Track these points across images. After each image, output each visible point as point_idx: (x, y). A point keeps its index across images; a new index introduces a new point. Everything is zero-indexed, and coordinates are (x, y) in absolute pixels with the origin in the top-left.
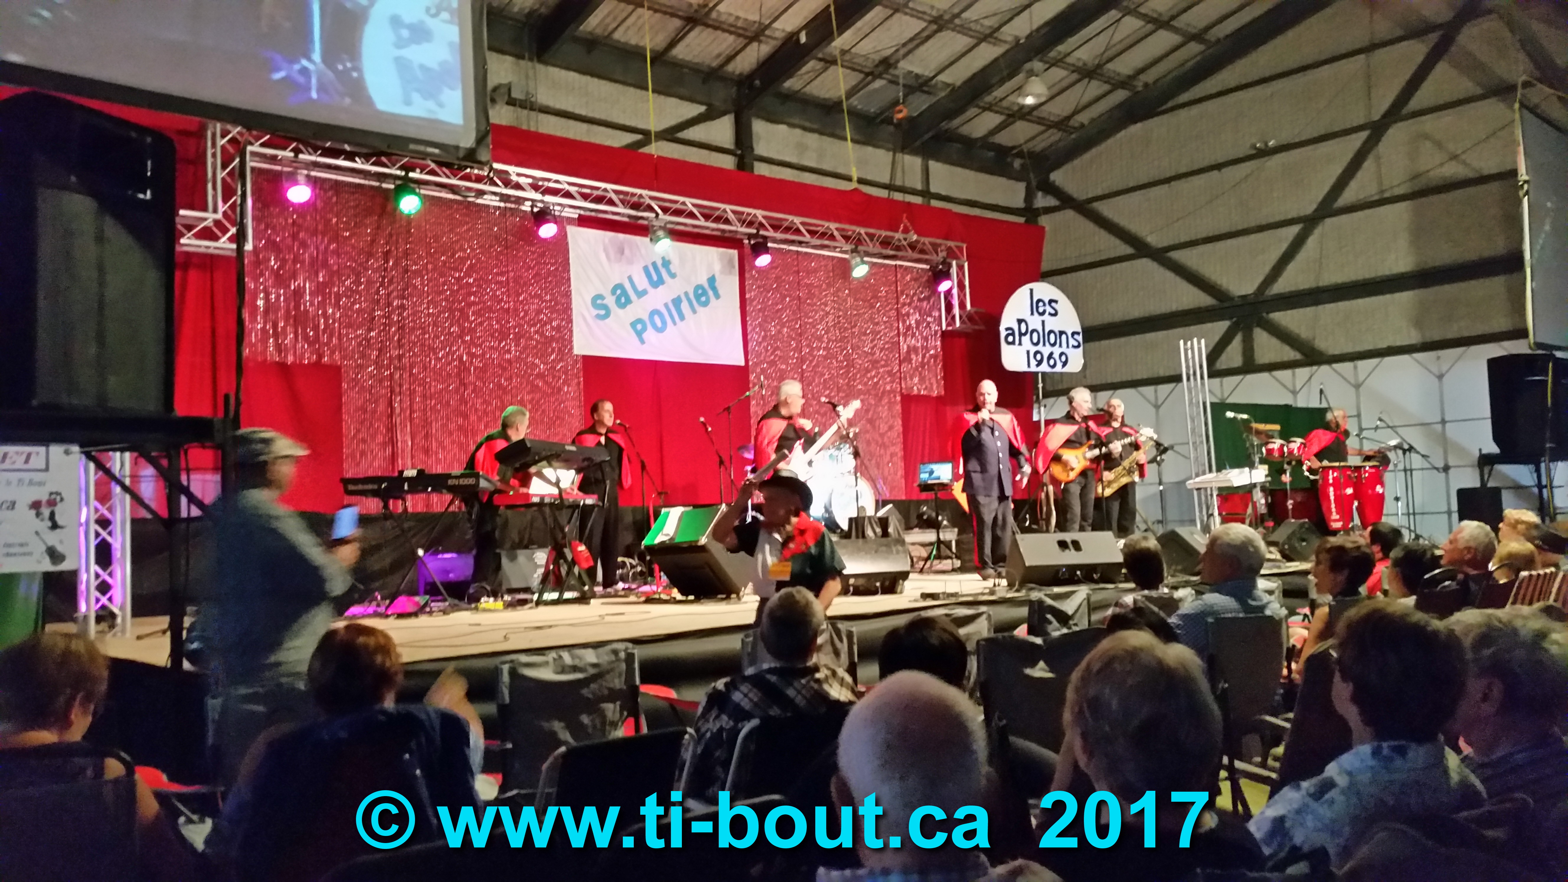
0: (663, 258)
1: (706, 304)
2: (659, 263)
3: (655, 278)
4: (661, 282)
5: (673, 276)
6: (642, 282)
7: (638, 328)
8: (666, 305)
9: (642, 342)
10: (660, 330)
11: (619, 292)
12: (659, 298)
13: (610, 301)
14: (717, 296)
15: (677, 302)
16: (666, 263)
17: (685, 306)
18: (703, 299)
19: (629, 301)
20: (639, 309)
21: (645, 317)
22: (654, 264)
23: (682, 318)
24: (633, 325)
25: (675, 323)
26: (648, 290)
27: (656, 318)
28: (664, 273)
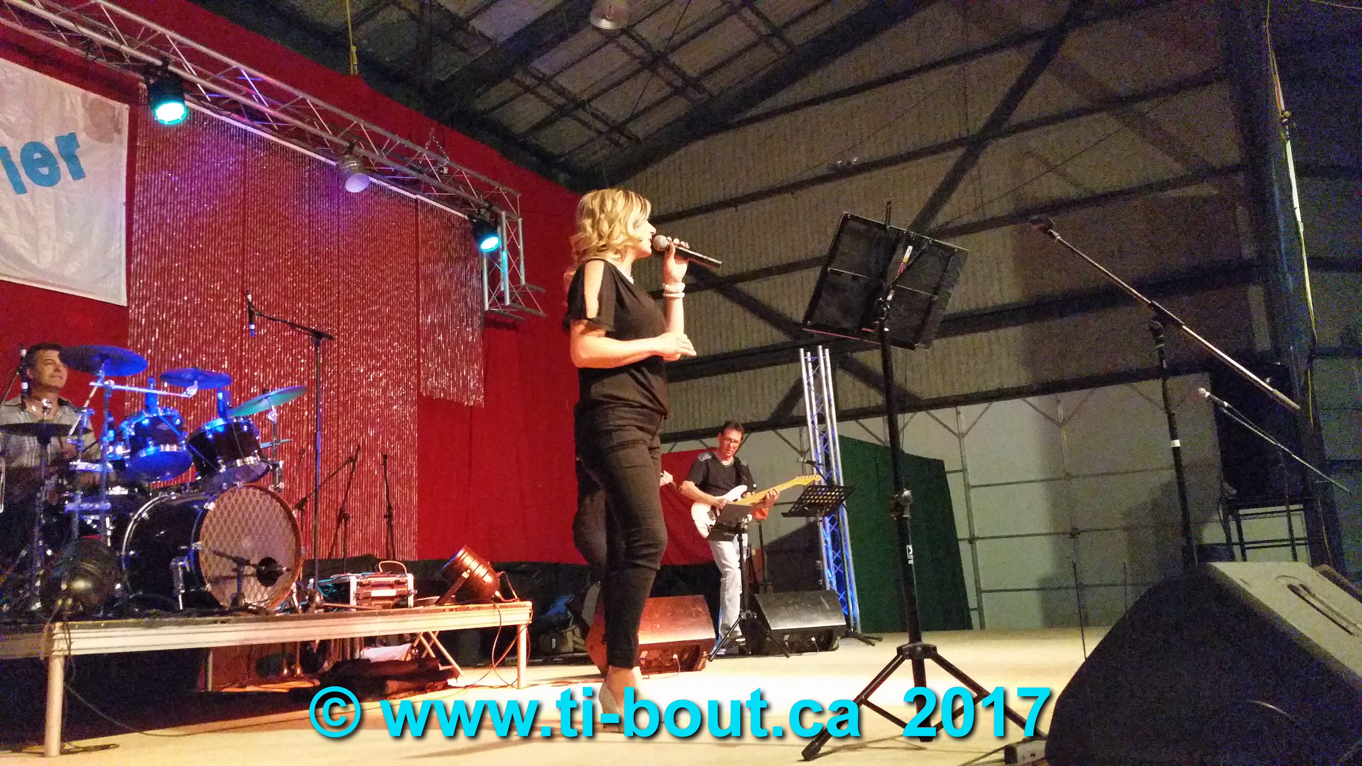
1: (48, 181)
18: (44, 170)
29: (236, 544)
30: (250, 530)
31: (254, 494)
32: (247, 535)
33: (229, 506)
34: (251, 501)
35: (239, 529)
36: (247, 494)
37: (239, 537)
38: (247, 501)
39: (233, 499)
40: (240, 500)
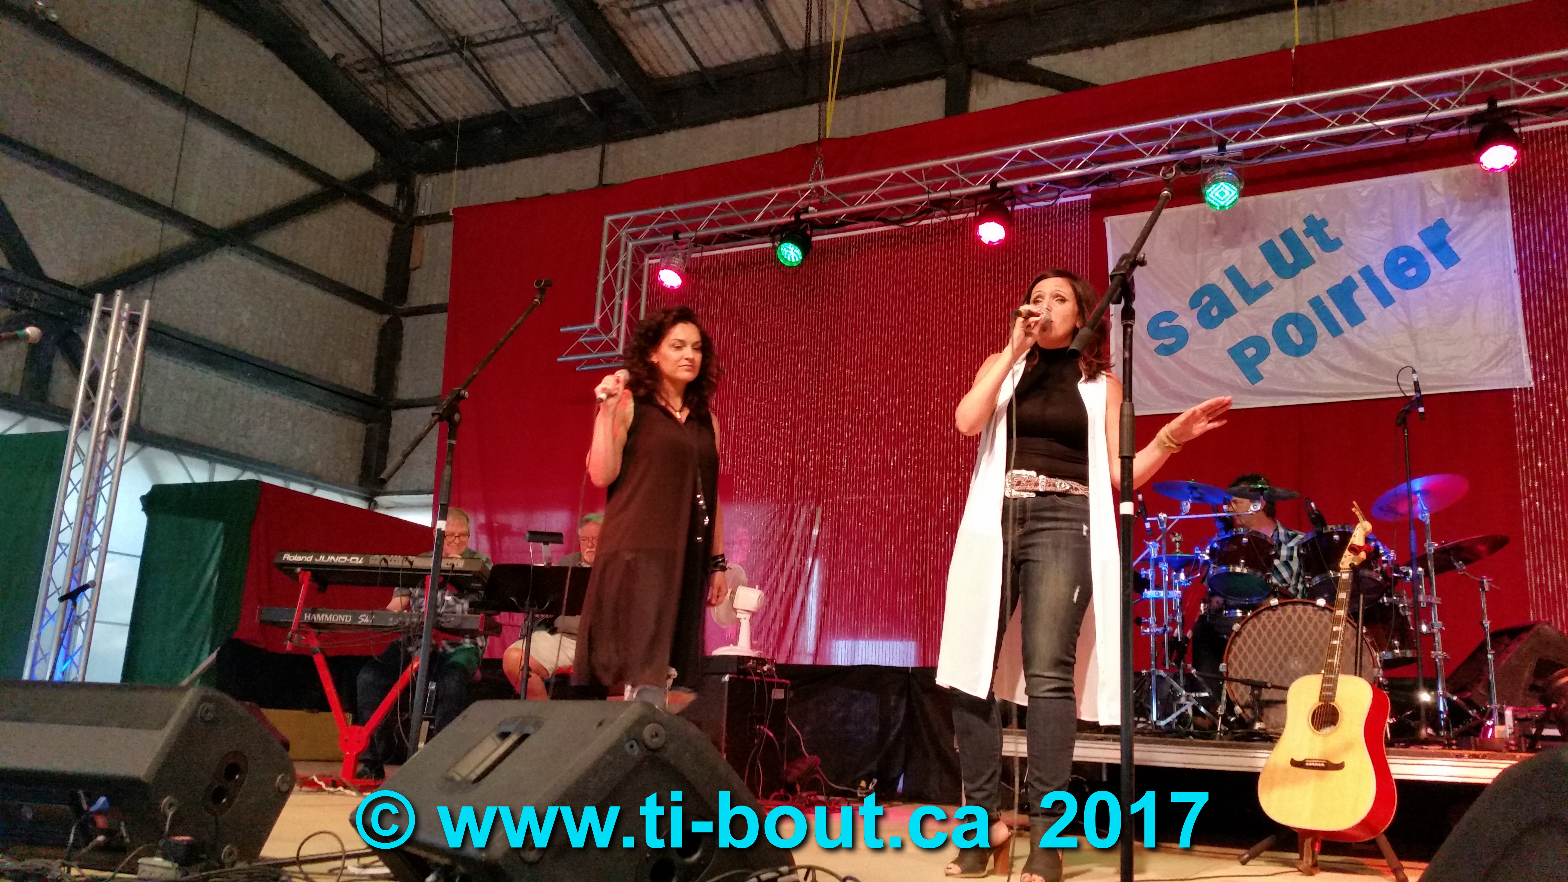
0: (1310, 220)
1: (1418, 281)
2: (1299, 228)
3: (1290, 260)
4: (1303, 260)
5: (1333, 245)
6: (1258, 272)
7: (1248, 355)
8: (1316, 303)
9: (1255, 375)
10: (1298, 351)
11: (1206, 299)
12: (1297, 292)
13: (1187, 320)
14: (1449, 259)
15: (1343, 291)
16: (1315, 227)
17: (1363, 296)
18: (1412, 272)
19: (1228, 310)
20: (1250, 320)
21: (1267, 332)
22: (1288, 236)
23: (1355, 317)
24: (1236, 353)
25: (1335, 330)
26: (1275, 281)
27: (1291, 329)
28: (1311, 245)
29: (1281, 666)
30: (1301, 651)
31: (1305, 611)
32: (1296, 656)
33: (1269, 626)
34: (1300, 618)
35: (1285, 650)
36: (1294, 611)
37: (1286, 658)
38: (1295, 618)
39: (1274, 618)
40: (1284, 618)
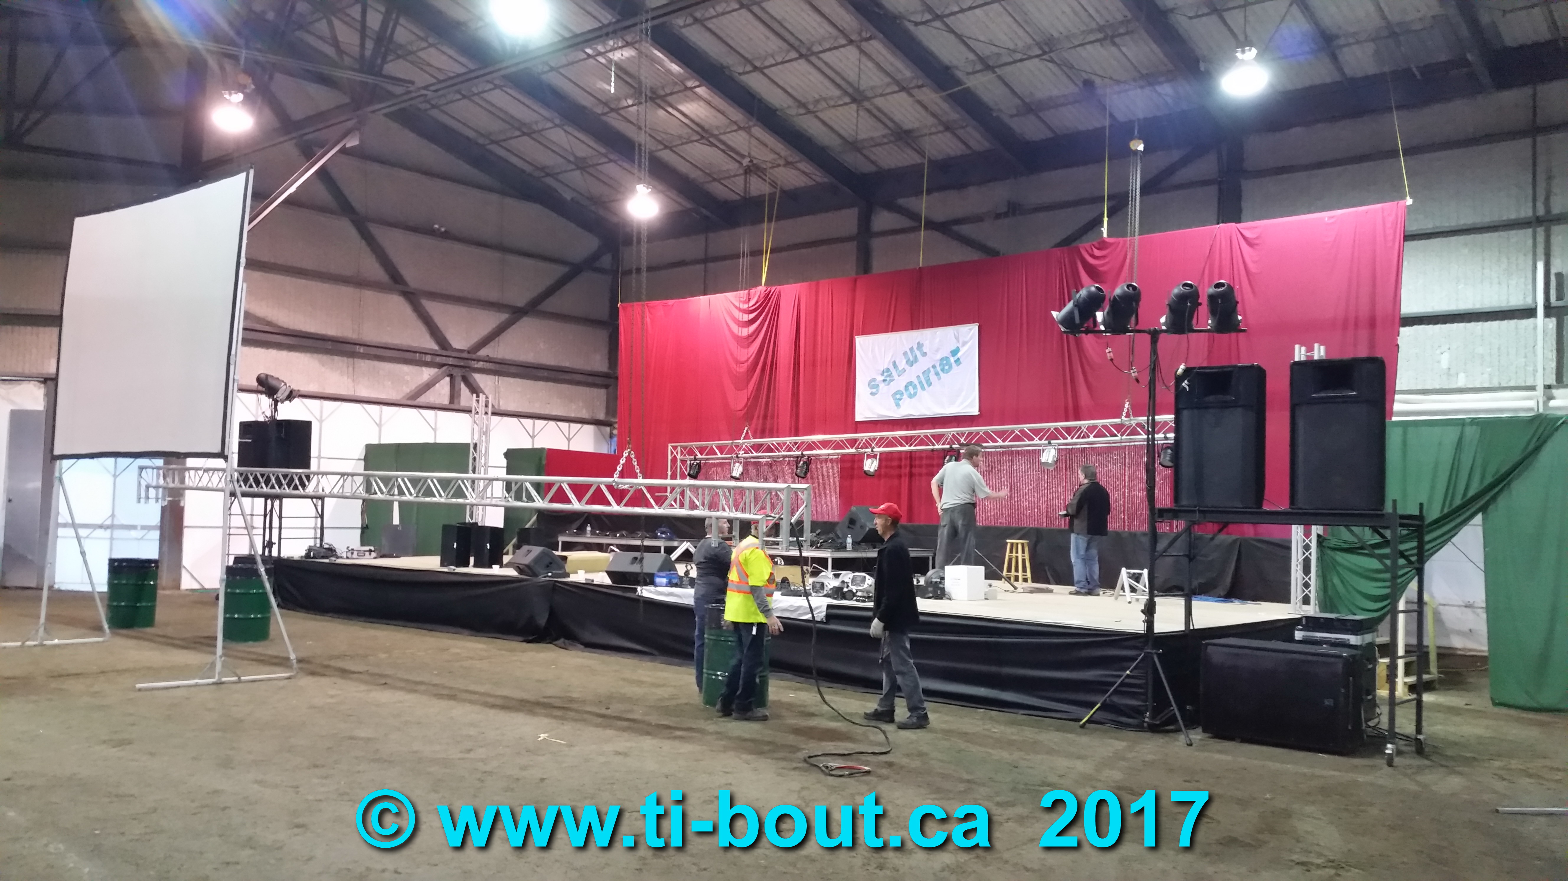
0: (918, 344)
1: (948, 371)
2: (915, 346)
3: (912, 359)
4: (916, 360)
5: (925, 354)
6: (902, 364)
7: (897, 397)
8: (918, 377)
9: (898, 405)
10: (913, 396)
11: (885, 374)
12: (913, 374)
14: (958, 363)
15: (926, 373)
16: (920, 346)
17: (932, 375)
18: (947, 367)
19: (892, 379)
20: (899, 383)
21: (903, 388)
22: (913, 350)
23: (930, 384)
24: (894, 395)
25: (923, 388)
26: (907, 367)
27: (911, 388)
28: (918, 353)
